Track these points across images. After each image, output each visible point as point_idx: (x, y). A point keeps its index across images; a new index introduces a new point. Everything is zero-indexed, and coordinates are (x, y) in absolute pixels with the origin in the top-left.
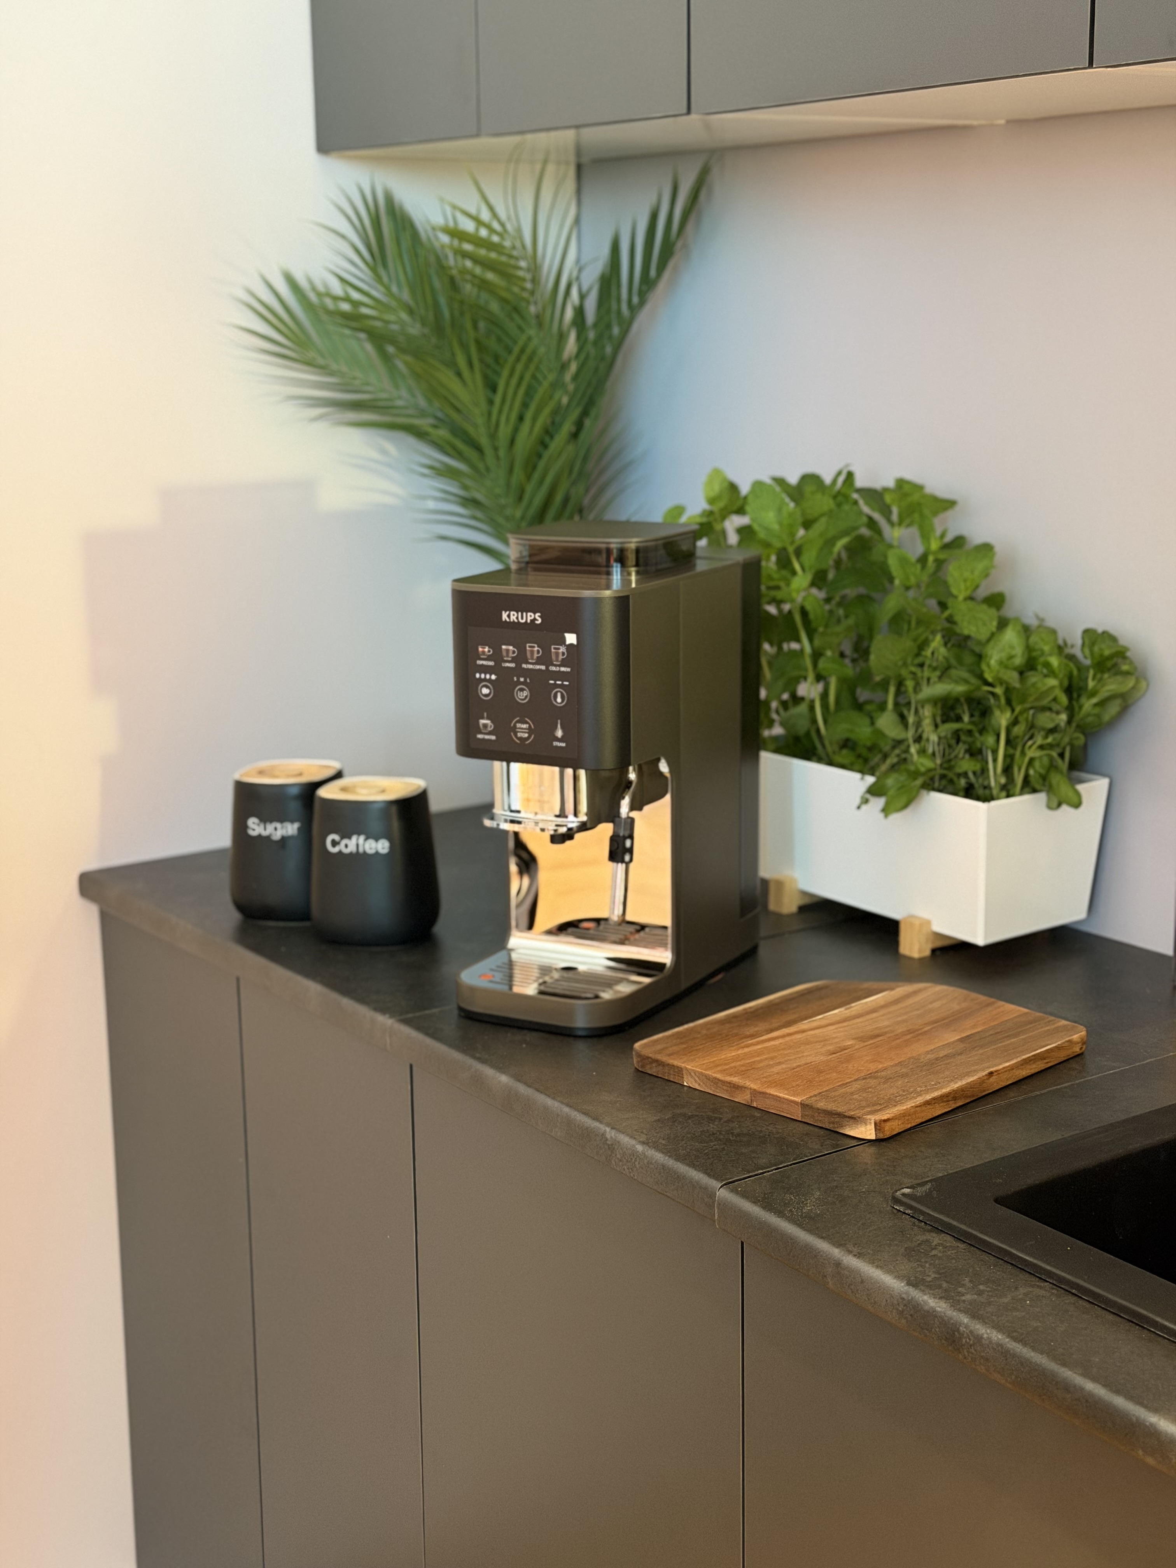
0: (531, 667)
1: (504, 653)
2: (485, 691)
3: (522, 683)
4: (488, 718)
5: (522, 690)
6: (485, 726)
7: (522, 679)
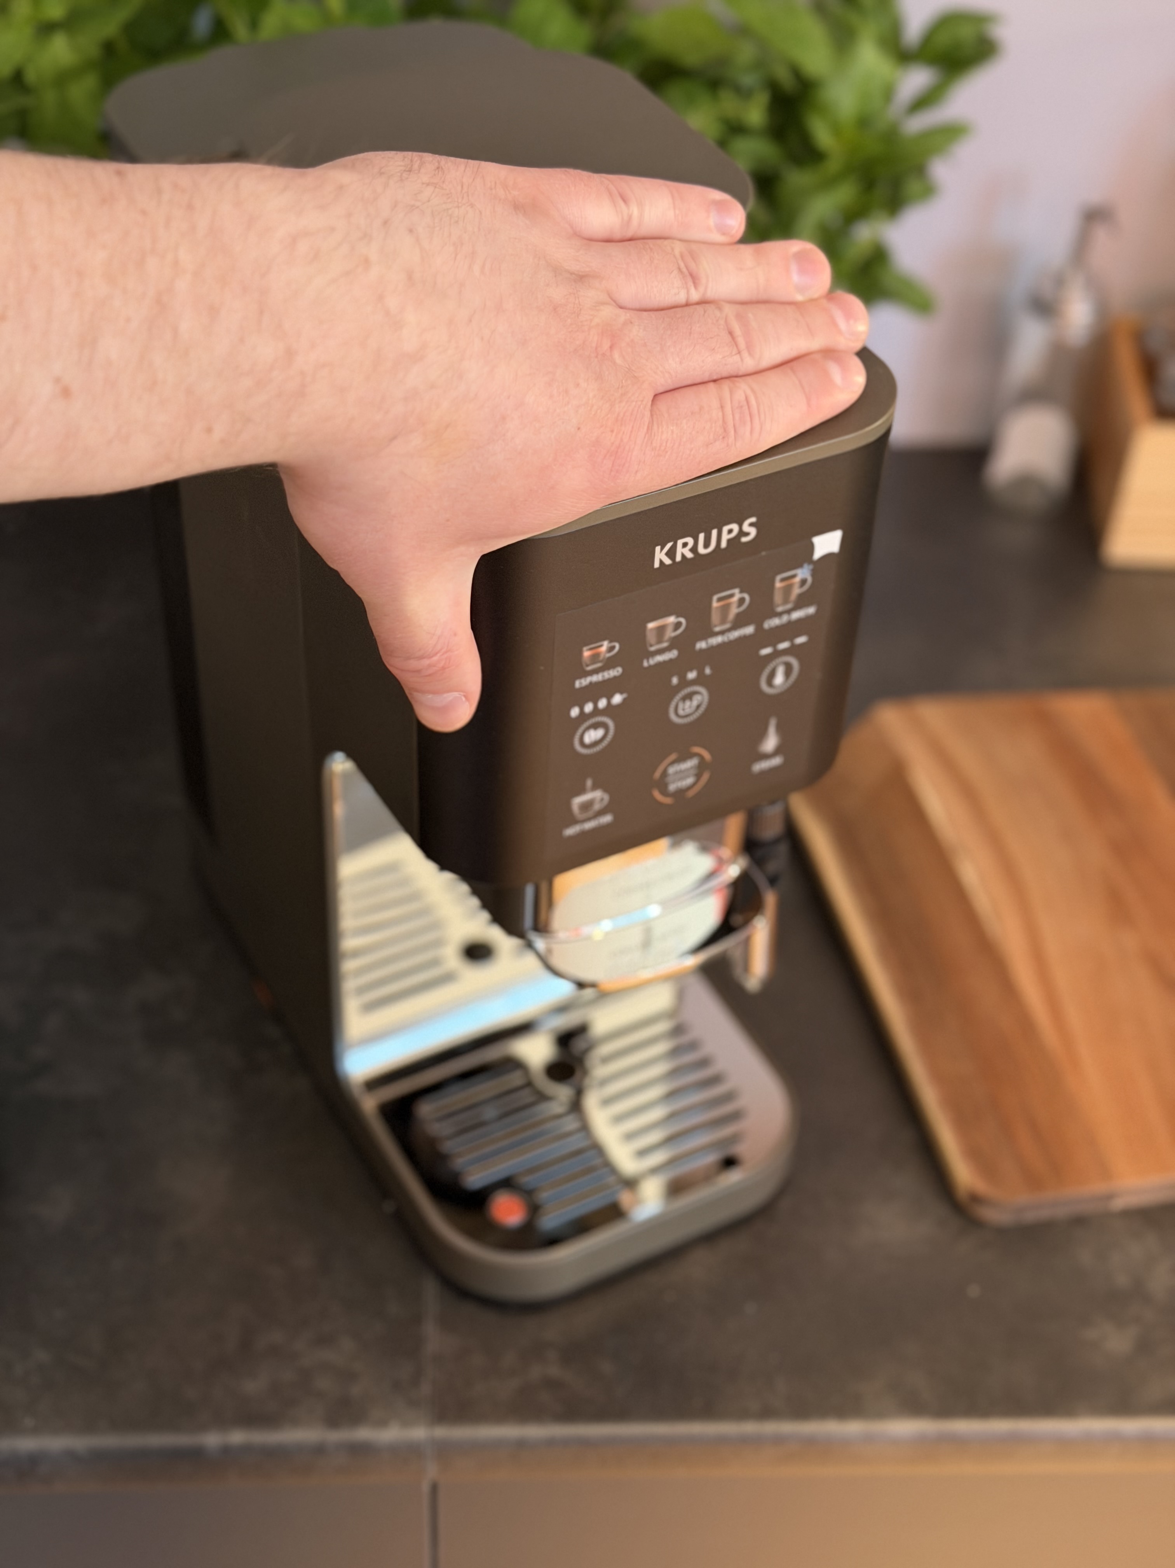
0: (719, 639)
1: (651, 638)
2: (592, 736)
3: (693, 682)
4: (595, 787)
5: (689, 697)
6: (586, 806)
7: (692, 675)
